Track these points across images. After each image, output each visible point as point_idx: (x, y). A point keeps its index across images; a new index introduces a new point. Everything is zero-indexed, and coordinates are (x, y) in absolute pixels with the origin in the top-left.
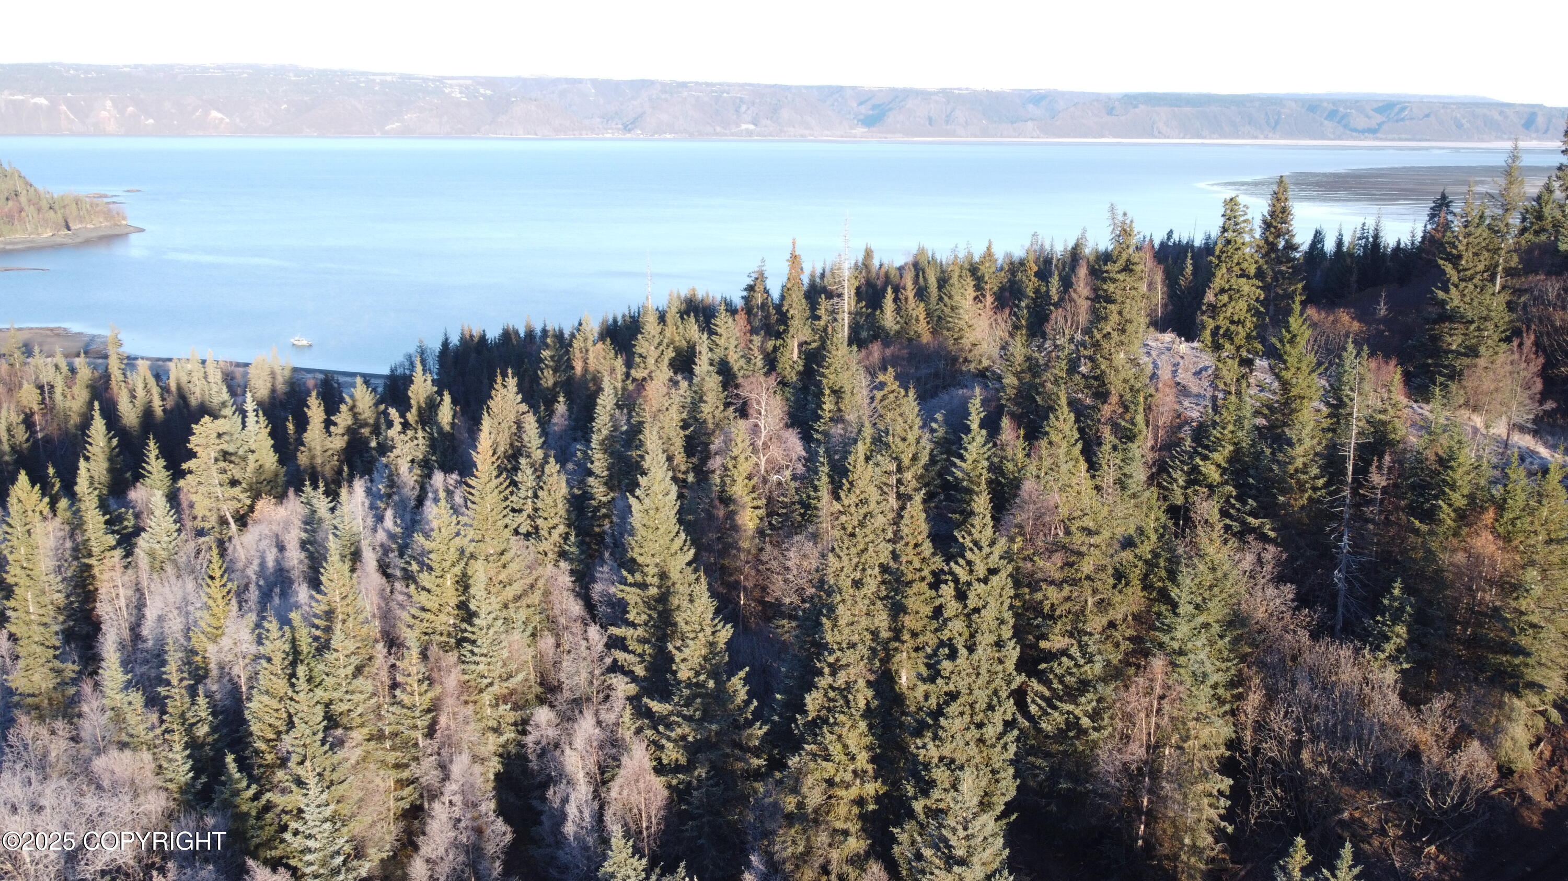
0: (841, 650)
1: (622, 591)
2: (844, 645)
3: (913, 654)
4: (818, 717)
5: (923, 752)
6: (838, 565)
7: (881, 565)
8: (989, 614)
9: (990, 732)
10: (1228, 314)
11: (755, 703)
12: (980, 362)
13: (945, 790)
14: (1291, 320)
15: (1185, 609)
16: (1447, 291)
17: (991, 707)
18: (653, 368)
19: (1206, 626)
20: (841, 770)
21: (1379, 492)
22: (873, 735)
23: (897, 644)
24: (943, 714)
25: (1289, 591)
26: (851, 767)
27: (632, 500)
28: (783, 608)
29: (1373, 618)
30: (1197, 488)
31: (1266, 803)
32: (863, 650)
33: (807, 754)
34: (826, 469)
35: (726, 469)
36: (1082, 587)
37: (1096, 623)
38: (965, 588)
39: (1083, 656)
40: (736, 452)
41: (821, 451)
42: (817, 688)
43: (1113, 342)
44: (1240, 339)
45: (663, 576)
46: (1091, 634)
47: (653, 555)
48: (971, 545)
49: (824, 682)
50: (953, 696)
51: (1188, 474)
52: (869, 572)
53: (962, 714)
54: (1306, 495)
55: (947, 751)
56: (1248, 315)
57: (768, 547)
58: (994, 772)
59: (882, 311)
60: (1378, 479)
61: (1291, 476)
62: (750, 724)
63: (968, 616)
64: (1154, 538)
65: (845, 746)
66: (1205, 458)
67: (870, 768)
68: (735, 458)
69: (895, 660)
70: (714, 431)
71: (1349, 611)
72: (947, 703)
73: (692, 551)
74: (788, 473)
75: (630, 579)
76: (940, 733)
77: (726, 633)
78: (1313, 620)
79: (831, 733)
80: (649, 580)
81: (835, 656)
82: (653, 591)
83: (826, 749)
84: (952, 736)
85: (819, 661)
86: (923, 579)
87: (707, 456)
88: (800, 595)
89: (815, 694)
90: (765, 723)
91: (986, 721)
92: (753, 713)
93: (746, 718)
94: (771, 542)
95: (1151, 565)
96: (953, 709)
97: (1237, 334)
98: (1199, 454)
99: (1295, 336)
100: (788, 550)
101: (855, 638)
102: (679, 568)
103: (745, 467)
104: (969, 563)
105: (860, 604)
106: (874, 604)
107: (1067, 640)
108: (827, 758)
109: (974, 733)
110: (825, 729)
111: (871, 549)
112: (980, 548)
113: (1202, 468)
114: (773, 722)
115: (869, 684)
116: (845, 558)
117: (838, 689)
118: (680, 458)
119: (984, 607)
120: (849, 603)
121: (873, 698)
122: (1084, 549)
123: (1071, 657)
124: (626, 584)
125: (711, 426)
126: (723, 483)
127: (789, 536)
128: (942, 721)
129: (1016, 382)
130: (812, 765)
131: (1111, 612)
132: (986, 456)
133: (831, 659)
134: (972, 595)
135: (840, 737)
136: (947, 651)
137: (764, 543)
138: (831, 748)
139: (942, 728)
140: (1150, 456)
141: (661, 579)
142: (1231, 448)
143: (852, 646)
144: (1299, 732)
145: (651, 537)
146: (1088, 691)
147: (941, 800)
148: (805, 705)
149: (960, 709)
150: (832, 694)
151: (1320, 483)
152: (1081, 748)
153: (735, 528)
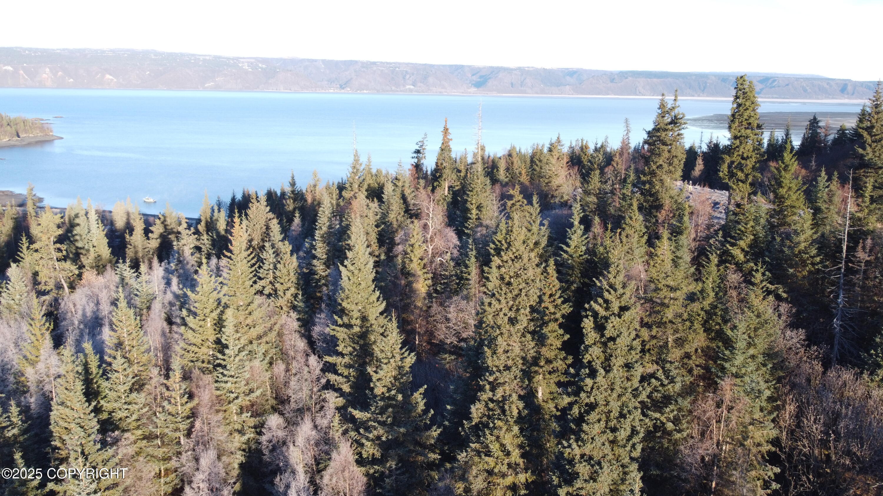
0: (499, 371)
1: (334, 330)
2: (502, 368)
3: (548, 376)
4: (480, 422)
5: (568, 450)
6: (498, 306)
7: (531, 307)
8: (623, 342)
9: (622, 435)
10: (740, 153)
11: (432, 412)
12: (562, 197)
13: (586, 481)
14: (785, 155)
15: (741, 344)
16: (864, 149)
17: (622, 416)
18: (357, 191)
19: (753, 357)
20: (500, 465)
21: (863, 264)
22: (523, 436)
23: (537, 368)
24: (584, 421)
25: (802, 333)
26: (506, 461)
27: (341, 268)
28: (446, 347)
29: (868, 352)
30: (728, 265)
31: (802, 485)
32: (516, 371)
33: (472, 450)
34: (474, 253)
35: (406, 253)
36: (666, 328)
37: (675, 354)
38: (603, 321)
39: (667, 378)
40: (412, 241)
41: (470, 241)
42: (479, 400)
43: (664, 170)
44: (748, 169)
45: (364, 319)
46: (671, 363)
47: (356, 304)
48: (607, 287)
49: (485, 396)
50: (592, 407)
51: (720, 256)
52: (522, 311)
53: (599, 421)
54: (808, 269)
55: (587, 449)
56: (753, 154)
57: (434, 305)
58: (623, 466)
59: (498, 170)
60: (862, 255)
61: (796, 256)
62: (428, 428)
63: (605, 344)
64: (712, 294)
65: (502, 445)
66: (733, 245)
67: (521, 461)
68: (412, 246)
69: (534, 380)
70: (397, 230)
71: (843, 348)
72: (588, 413)
73: (384, 303)
74: (448, 256)
75: (340, 322)
76: (583, 436)
77: (410, 360)
78: (819, 353)
79: (492, 435)
80: (353, 322)
81: (494, 376)
82: (357, 329)
83: (487, 447)
84: (592, 439)
85: (481, 380)
86: (556, 320)
87: (392, 244)
88: (458, 337)
89: (478, 405)
90: (439, 427)
91: (618, 426)
92: (431, 419)
93: (425, 423)
94: (436, 302)
95: (710, 314)
96: (593, 416)
97: (747, 165)
98: (729, 242)
99: (787, 166)
100: (449, 307)
101: (510, 363)
102: (374, 316)
103: (418, 252)
104: (606, 301)
105: (515, 336)
106: (525, 337)
107: (655, 367)
108: (488, 454)
109: (611, 436)
110: (487, 432)
111: (523, 294)
112: (615, 290)
113: (732, 251)
114: (445, 426)
115: (520, 397)
116: (503, 301)
117: (495, 401)
118: (375, 247)
119: (618, 336)
120: (506, 336)
121: (524, 408)
122: (666, 301)
123: (657, 379)
124: (337, 325)
125: (395, 226)
126: (404, 262)
127: (450, 298)
128: (585, 427)
129: (596, 200)
130: (476, 459)
131: (687, 346)
132: (584, 243)
133: (491, 379)
134: (609, 326)
135: (498, 437)
136: (587, 371)
137: (432, 302)
138: (491, 447)
139: (584, 432)
140: (693, 245)
141: (363, 321)
142: (752, 237)
143: (507, 368)
144: (828, 435)
145: (355, 290)
146: (671, 404)
147: (582, 489)
148: (470, 413)
149: (598, 417)
150: (491, 405)
151: (818, 259)
152: (666, 445)
153: (413, 291)
